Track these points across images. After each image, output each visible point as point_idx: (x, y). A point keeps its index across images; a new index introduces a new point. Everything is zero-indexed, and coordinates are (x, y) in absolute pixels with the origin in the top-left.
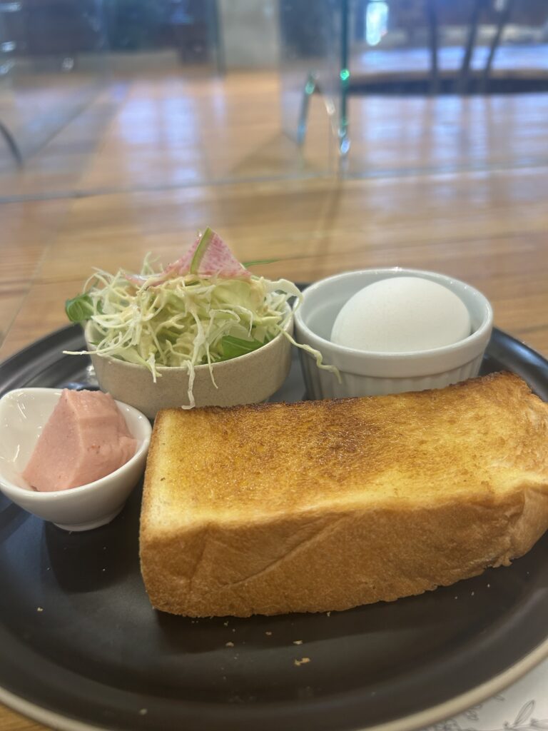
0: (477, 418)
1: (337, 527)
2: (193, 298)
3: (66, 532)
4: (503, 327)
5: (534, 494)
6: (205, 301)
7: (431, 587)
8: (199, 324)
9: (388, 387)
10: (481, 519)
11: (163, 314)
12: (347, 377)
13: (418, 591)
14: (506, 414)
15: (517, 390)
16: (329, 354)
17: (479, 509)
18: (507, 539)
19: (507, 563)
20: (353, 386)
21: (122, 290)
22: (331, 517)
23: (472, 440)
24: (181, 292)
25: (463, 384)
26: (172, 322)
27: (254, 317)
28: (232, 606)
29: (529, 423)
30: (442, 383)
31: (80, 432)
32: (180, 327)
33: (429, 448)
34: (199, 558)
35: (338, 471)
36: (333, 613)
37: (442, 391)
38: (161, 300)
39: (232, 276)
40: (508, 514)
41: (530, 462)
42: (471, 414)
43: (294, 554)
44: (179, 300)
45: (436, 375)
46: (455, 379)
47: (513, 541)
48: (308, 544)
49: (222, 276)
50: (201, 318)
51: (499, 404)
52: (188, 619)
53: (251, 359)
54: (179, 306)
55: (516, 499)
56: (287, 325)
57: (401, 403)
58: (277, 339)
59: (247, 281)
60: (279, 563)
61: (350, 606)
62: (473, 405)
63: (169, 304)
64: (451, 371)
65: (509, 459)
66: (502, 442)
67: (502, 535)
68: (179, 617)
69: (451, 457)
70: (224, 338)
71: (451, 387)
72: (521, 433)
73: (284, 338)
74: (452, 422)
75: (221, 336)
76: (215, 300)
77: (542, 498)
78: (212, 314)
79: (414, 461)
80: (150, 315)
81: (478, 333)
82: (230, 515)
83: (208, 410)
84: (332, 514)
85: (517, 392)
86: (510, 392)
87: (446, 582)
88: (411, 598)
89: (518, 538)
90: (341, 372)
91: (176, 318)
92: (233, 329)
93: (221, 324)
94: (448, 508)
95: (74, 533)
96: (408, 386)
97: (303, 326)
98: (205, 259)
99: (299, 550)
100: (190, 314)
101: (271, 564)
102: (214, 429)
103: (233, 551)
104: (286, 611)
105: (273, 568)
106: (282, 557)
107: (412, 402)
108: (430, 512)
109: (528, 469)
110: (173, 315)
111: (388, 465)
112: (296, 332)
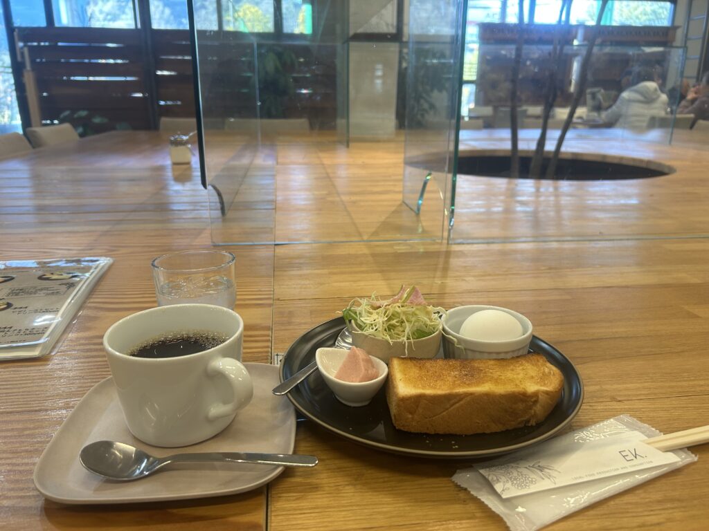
0: (523, 369)
1: (468, 398)
2: (405, 313)
3: (350, 407)
4: (536, 334)
5: (543, 394)
6: (409, 314)
7: (504, 429)
8: (407, 324)
9: (486, 356)
10: (522, 401)
11: (390, 319)
12: (468, 352)
13: (499, 431)
14: (535, 368)
15: (542, 360)
16: (460, 341)
17: (521, 396)
18: (533, 411)
19: (534, 424)
20: (470, 355)
21: (369, 307)
22: (467, 395)
23: (521, 376)
24: (398, 310)
25: (518, 357)
26: (394, 322)
27: (429, 322)
28: (428, 428)
29: (544, 372)
30: (509, 356)
31: (362, 364)
32: (398, 324)
33: (503, 378)
34: (417, 406)
35: (468, 382)
36: (466, 435)
37: (509, 360)
38: (390, 312)
39: (420, 304)
40: (533, 400)
41: (543, 384)
42: (521, 368)
43: (452, 408)
44: (398, 313)
45: (506, 353)
46: (516, 354)
47: (535, 412)
48: (457, 405)
49: (417, 305)
50: (408, 321)
51: (533, 365)
52: (411, 433)
53: (428, 339)
54: (397, 315)
55: (536, 394)
56: (441, 327)
57: (492, 362)
58: (437, 332)
59: (425, 308)
60: (447, 411)
61: (472, 433)
62: (522, 365)
63: (393, 315)
64: (513, 351)
65: (534, 383)
66: (532, 377)
67: (531, 409)
68: (406, 432)
69: (511, 381)
70: (417, 330)
71: (513, 358)
72: (541, 375)
73: (440, 331)
74: (513, 370)
75: (416, 329)
76: (414, 314)
77: (546, 396)
78: (413, 319)
79: (497, 381)
80: (386, 319)
81: (525, 336)
82: (429, 392)
83: (411, 359)
84: (467, 393)
85: (541, 361)
86: (538, 361)
87: (509, 428)
88: (496, 433)
89: (538, 412)
90: (465, 349)
91: (395, 321)
92: (421, 326)
93: (416, 324)
94: (509, 394)
95: (354, 407)
96: (495, 356)
97: (447, 328)
98: (411, 298)
99: (454, 407)
100: (402, 319)
101: (444, 411)
102: (415, 365)
103: (430, 404)
104: (447, 433)
105: (444, 413)
106: (447, 409)
107: (497, 362)
108: (503, 395)
109: (541, 386)
110: (393, 320)
111: (487, 381)
112: (444, 329)
